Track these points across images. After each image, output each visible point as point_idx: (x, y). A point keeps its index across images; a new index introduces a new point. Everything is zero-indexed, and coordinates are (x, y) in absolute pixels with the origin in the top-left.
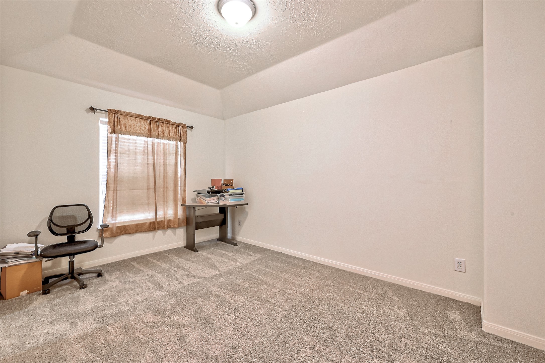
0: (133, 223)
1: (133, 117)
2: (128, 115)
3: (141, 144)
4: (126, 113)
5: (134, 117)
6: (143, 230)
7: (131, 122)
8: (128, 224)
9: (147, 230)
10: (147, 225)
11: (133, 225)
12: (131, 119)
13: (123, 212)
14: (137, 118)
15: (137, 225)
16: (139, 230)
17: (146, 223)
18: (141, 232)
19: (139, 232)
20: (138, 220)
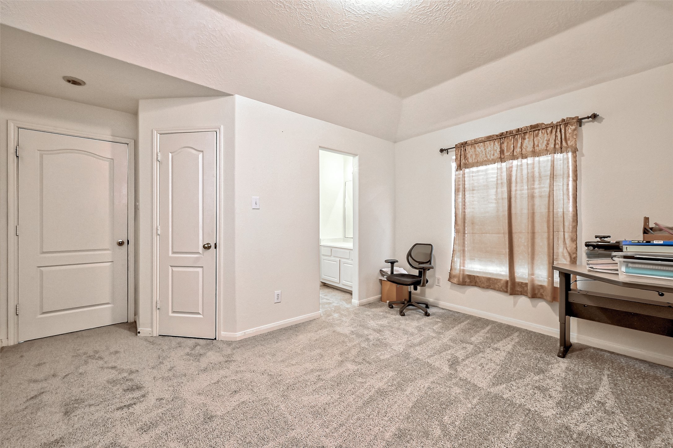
0: (484, 276)
1: (481, 142)
2: (476, 142)
3: (493, 174)
4: (473, 142)
5: (483, 142)
6: (497, 289)
7: (480, 148)
8: (478, 275)
9: (501, 289)
10: (502, 282)
11: (484, 277)
12: (478, 146)
13: (474, 259)
14: (485, 141)
15: (489, 279)
16: (492, 287)
17: (501, 280)
18: (494, 289)
19: (492, 289)
20: (490, 274)
